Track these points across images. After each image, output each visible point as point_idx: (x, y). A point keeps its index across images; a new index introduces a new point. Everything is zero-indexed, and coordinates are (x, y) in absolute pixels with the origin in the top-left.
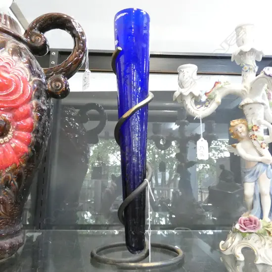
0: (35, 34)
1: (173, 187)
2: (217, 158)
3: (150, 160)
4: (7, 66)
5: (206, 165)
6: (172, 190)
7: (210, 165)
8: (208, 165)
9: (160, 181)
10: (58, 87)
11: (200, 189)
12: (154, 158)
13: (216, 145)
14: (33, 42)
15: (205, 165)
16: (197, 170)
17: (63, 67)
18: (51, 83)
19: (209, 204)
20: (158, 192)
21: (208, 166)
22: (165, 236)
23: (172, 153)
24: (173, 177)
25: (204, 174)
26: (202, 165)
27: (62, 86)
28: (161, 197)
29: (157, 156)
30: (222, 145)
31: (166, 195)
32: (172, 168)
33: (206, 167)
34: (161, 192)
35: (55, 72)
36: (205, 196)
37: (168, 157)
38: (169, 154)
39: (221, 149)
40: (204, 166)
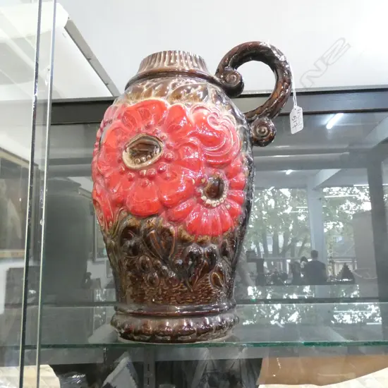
0: (229, 72)
1: (289, 257)
2: (354, 212)
3: (256, 220)
4: (215, 117)
5: (338, 224)
6: (289, 261)
7: (343, 223)
8: (341, 223)
9: (270, 248)
10: (265, 132)
11: (331, 257)
12: (261, 215)
13: (351, 194)
14: (228, 83)
15: (336, 223)
16: (325, 230)
17: (267, 107)
18: (255, 128)
19: (345, 280)
20: (269, 265)
21: (341, 225)
22: (281, 326)
23: (287, 208)
24: (289, 243)
25: (335, 236)
26: (331, 223)
27: (269, 131)
28: (274, 270)
29: (264, 213)
30: (360, 193)
31: (280, 268)
32: (288, 229)
33: (338, 226)
34: (272, 263)
35: (258, 114)
36: (338, 267)
37: (281, 213)
38: (282, 209)
39: (359, 198)
40: (334, 224)
